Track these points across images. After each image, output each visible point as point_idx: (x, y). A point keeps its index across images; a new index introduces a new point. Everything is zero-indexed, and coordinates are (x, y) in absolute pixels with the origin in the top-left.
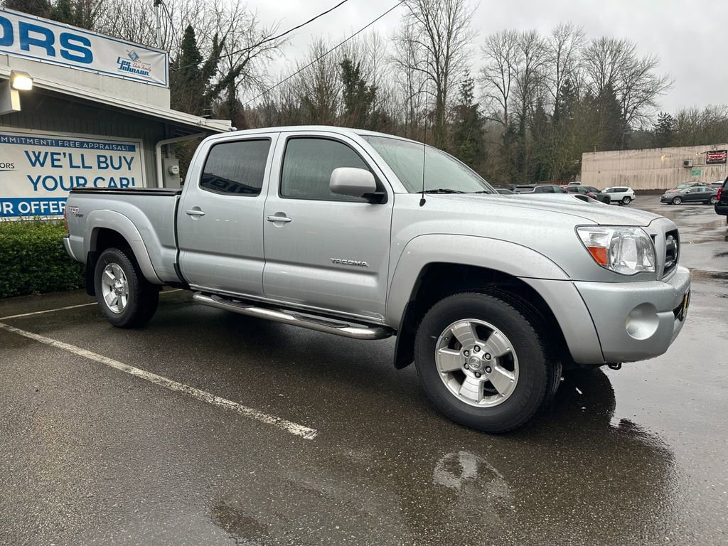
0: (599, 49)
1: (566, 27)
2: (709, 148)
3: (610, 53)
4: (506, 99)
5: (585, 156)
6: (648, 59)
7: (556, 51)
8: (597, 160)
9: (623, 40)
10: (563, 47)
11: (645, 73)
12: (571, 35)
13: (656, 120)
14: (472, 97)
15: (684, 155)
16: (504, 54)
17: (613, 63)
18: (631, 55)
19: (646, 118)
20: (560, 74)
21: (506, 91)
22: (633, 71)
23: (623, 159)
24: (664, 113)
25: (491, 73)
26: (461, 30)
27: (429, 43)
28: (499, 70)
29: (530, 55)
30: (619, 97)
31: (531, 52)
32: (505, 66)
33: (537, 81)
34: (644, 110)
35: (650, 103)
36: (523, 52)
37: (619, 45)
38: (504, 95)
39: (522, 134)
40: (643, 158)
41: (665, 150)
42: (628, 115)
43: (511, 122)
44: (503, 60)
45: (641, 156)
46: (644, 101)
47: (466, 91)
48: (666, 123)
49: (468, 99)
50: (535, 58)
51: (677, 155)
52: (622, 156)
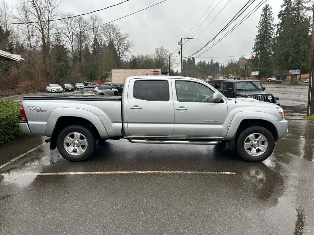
0: (108, 27)
1: (95, 16)
2: (153, 70)
3: (112, 30)
4: (72, 43)
5: (113, 70)
6: (126, 34)
7: (92, 25)
8: (118, 73)
9: (116, 25)
10: (95, 24)
11: (125, 39)
12: (98, 20)
13: (131, 57)
14: (60, 41)
15: (146, 72)
16: (69, 23)
17: (113, 33)
18: (120, 31)
19: (127, 57)
20: (95, 35)
21: (72, 40)
22: (120, 38)
23: (127, 72)
24: (133, 55)
25: (64, 31)
26: (54, 10)
27: (35, 13)
28: (68, 30)
29: (81, 25)
30: (116, 47)
31: (81, 24)
32: (70, 29)
33: (85, 37)
34: (126, 53)
35: (128, 51)
36: (78, 24)
37: (115, 27)
38: (71, 41)
39: (80, 59)
40: (133, 72)
41: (140, 70)
42: (121, 55)
43: (75, 53)
44: (69, 26)
45: (132, 72)
46: (126, 50)
47: (57, 38)
48: (135, 59)
49: (59, 42)
50: (83, 27)
51: (144, 72)
52: (126, 72)
